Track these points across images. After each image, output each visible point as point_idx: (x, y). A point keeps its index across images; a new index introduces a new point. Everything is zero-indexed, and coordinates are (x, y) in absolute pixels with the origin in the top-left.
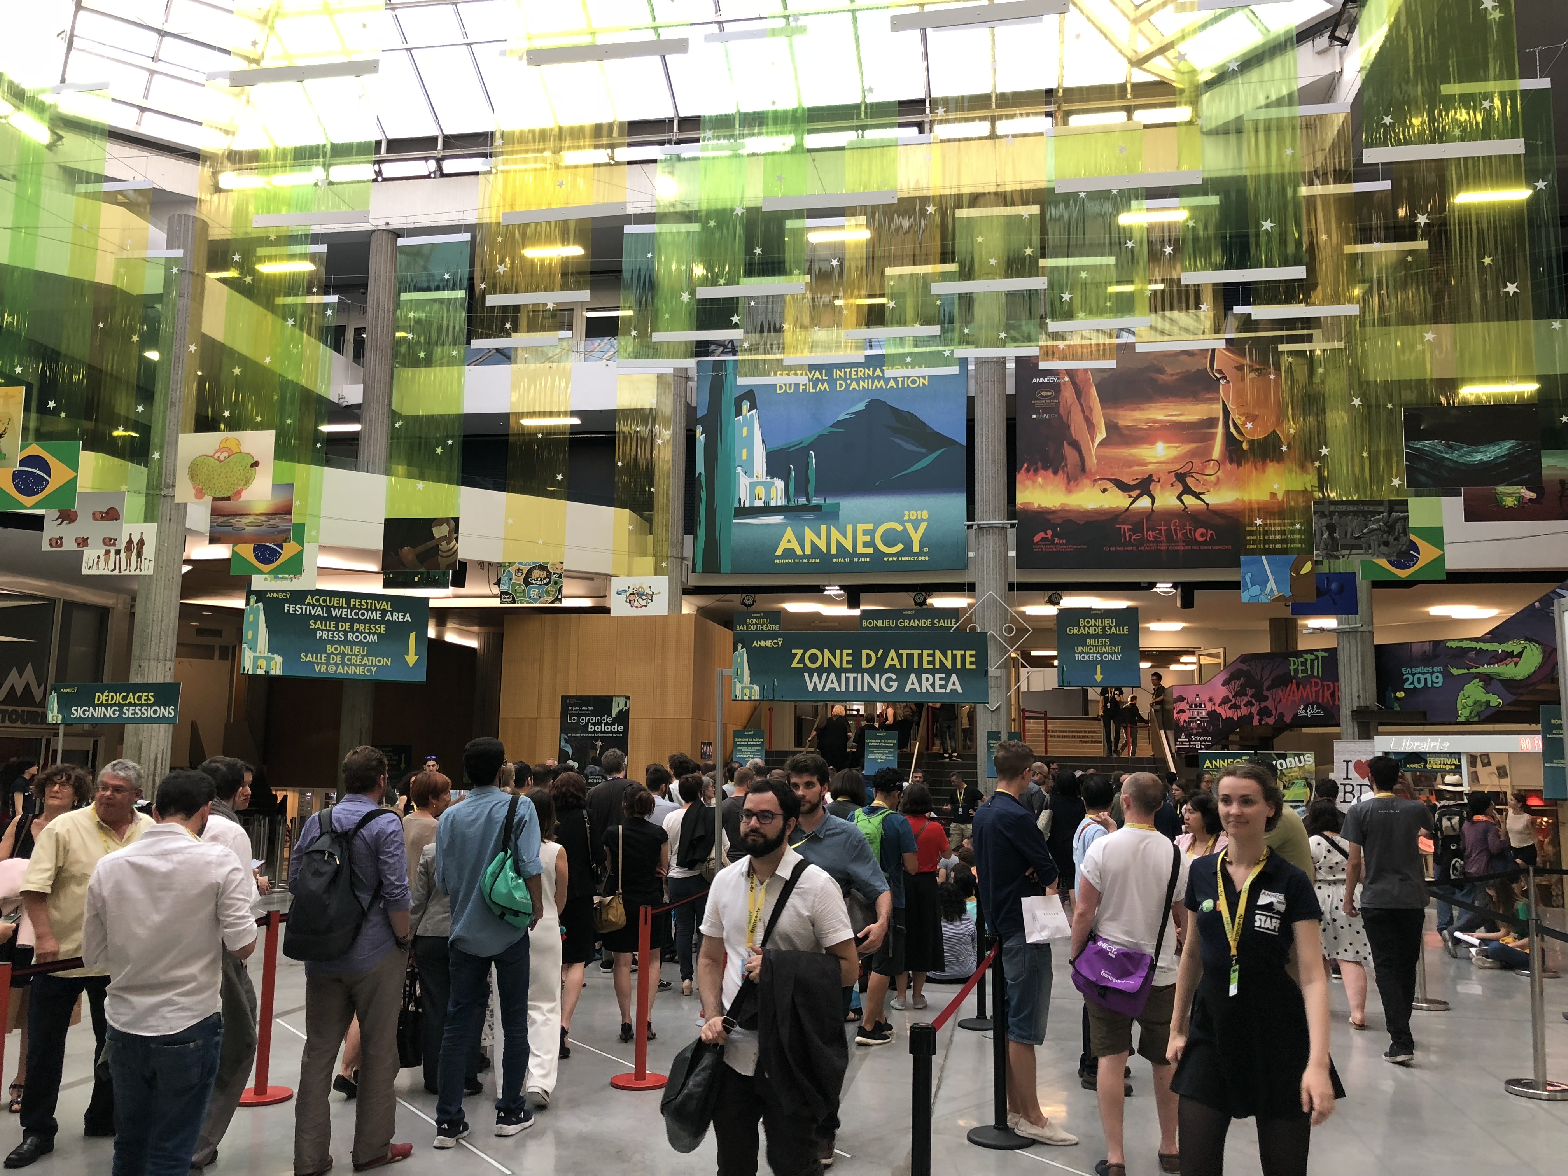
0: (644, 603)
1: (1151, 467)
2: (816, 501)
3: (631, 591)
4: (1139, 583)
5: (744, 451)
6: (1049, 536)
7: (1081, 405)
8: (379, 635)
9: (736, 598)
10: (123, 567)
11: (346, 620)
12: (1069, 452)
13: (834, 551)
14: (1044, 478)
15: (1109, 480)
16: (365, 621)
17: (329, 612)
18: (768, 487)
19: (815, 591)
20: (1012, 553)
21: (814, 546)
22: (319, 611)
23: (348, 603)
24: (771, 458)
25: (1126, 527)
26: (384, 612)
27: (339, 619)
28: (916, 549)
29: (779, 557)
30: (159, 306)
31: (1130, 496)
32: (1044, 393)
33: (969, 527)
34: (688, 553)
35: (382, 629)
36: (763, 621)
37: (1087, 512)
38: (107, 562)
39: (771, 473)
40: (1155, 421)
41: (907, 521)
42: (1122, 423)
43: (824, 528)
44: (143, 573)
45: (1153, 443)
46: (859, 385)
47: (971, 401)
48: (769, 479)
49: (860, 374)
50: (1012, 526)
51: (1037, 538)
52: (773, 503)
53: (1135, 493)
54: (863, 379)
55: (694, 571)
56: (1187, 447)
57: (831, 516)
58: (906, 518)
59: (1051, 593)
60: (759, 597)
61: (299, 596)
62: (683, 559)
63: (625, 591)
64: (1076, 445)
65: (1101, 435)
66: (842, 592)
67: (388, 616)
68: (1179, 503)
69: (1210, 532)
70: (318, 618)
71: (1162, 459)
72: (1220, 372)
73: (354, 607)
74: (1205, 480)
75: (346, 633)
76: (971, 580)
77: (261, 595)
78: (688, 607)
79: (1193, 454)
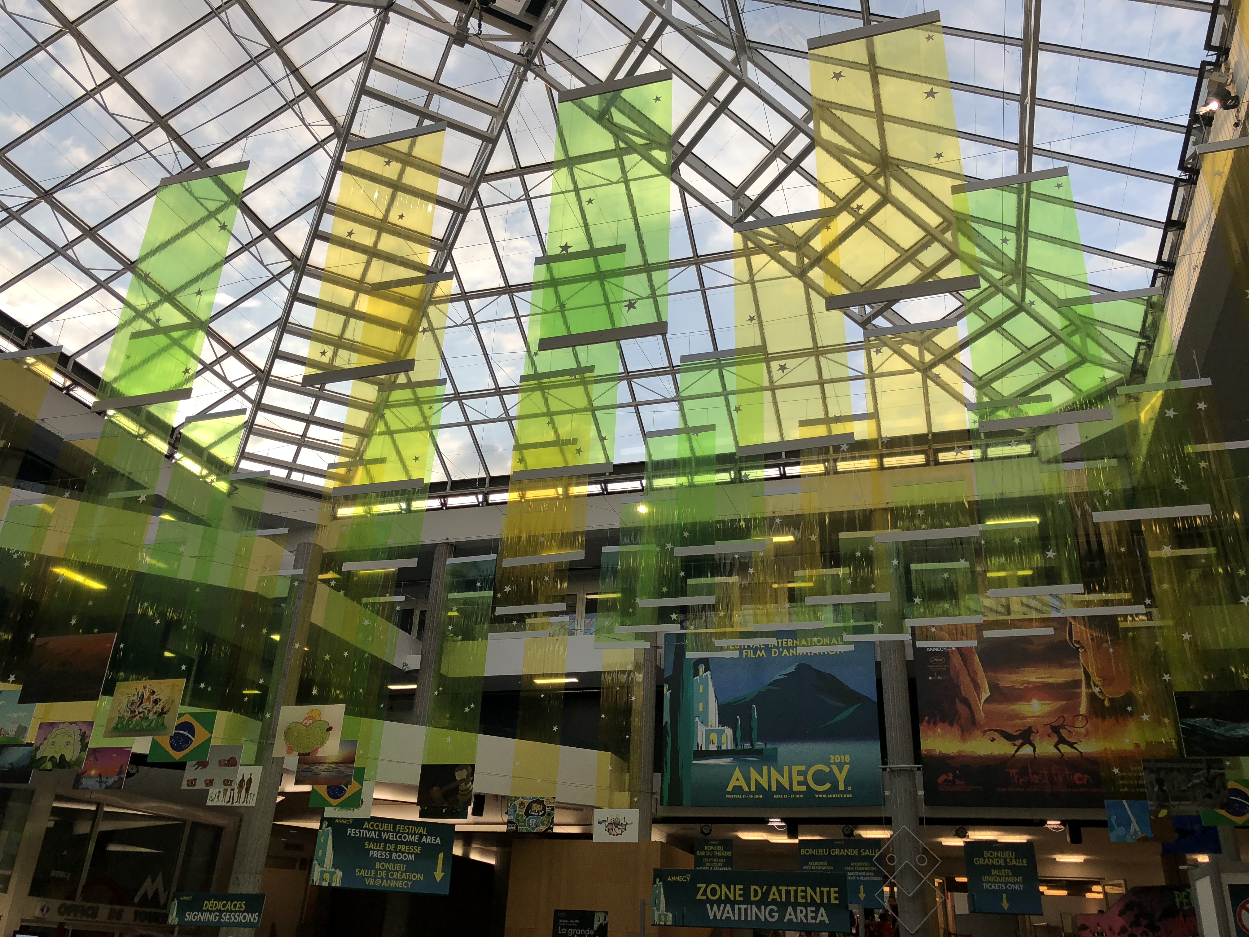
0: (619, 832)
1: (1029, 720)
2: (759, 746)
3: (609, 821)
4: (1032, 820)
5: (701, 704)
6: (951, 778)
7: (968, 670)
8: (416, 855)
9: (697, 826)
10: (235, 800)
11: (392, 842)
12: (961, 708)
13: (774, 788)
14: (942, 729)
15: (996, 731)
16: (406, 843)
17: (380, 835)
18: (720, 734)
19: (760, 823)
20: (921, 793)
21: (757, 783)
22: (373, 835)
23: (394, 828)
24: (722, 710)
25: (1014, 771)
26: (421, 836)
27: (387, 841)
28: (841, 788)
29: (729, 793)
30: (284, 605)
31: (1015, 745)
32: (936, 660)
33: (884, 769)
34: (657, 788)
35: (418, 850)
36: (718, 847)
37: (980, 758)
38: (225, 795)
39: (722, 722)
40: (1029, 683)
41: (833, 764)
42: (1001, 684)
43: (765, 768)
44: (248, 805)
45: (1029, 700)
46: (789, 653)
47: (878, 665)
48: (720, 728)
49: (790, 644)
50: (919, 769)
51: (941, 779)
52: (724, 748)
53: (1019, 742)
54: (792, 648)
55: (662, 804)
56: (1059, 704)
57: (771, 759)
58: (832, 761)
59: (957, 827)
60: (714, 827)
61: (358, 823)
62: (653, 793)
63: (604, 821)
64: (966, 702)
65: (986, 694)
66: (783, 824)
67: (424, 839)
68: (1056, 751)
69: (1085, 776)
70: (371, 840)
71: (1037, 714)
72: (1078, 642)
73: (399, 832)
74: (1076, 732)
75: (391, 852)
76: (888, 815)
77: (331, 822)
78: (657, 835)
79: (1063, 709)
